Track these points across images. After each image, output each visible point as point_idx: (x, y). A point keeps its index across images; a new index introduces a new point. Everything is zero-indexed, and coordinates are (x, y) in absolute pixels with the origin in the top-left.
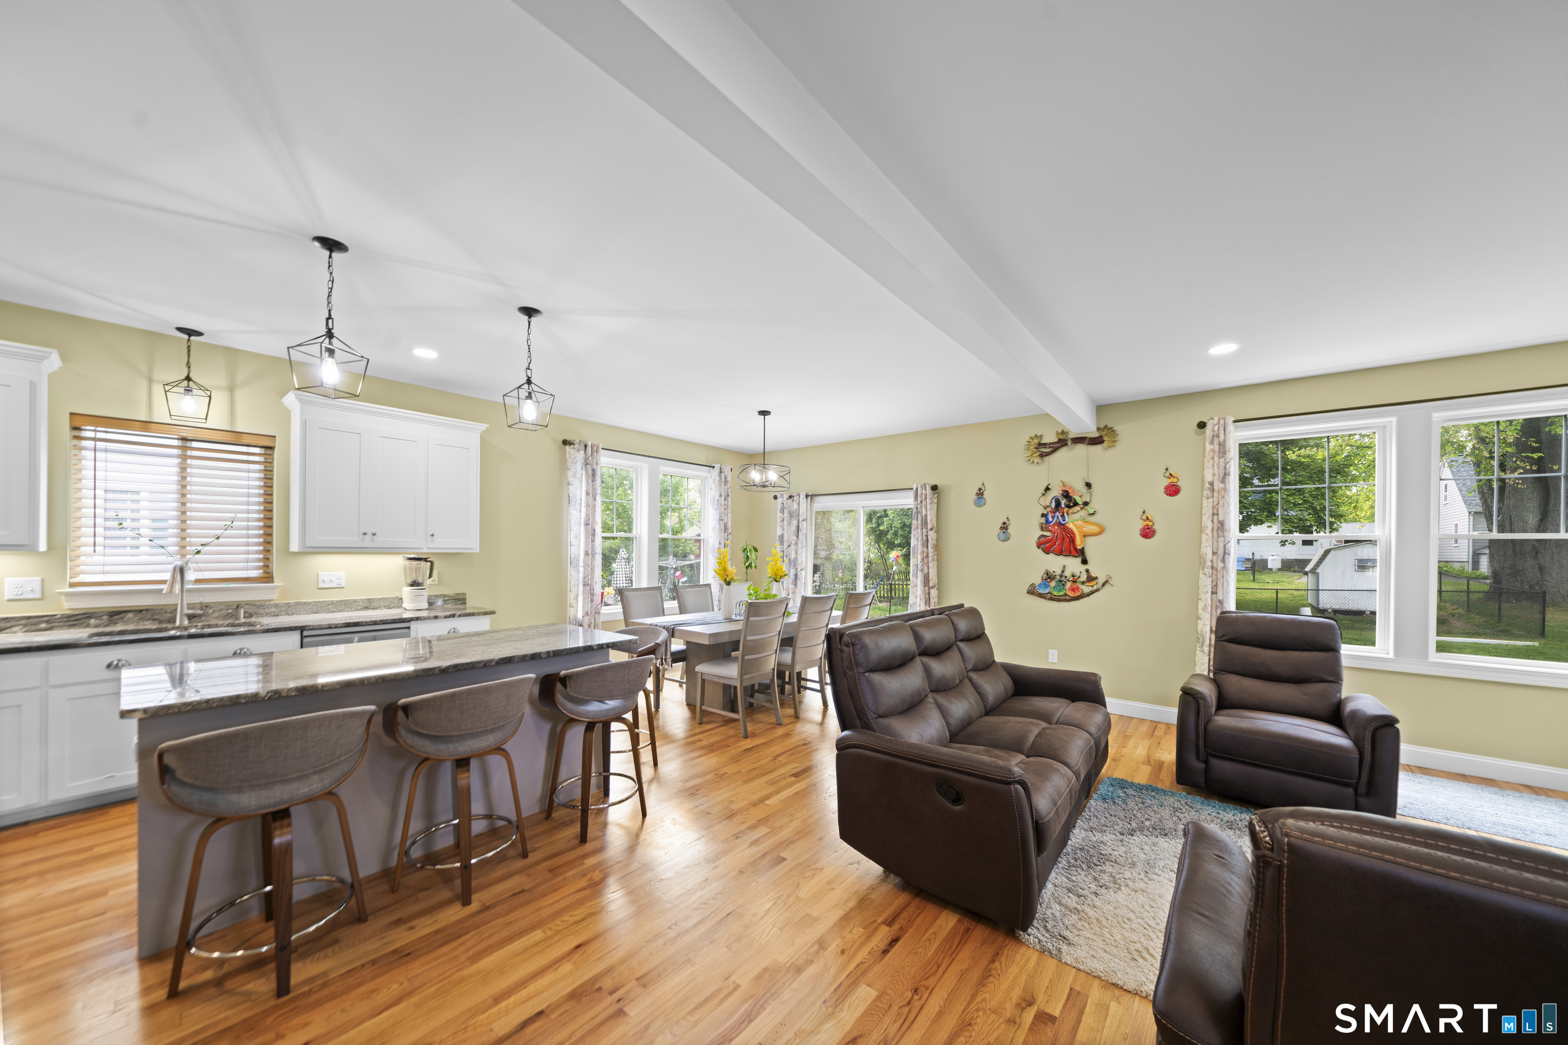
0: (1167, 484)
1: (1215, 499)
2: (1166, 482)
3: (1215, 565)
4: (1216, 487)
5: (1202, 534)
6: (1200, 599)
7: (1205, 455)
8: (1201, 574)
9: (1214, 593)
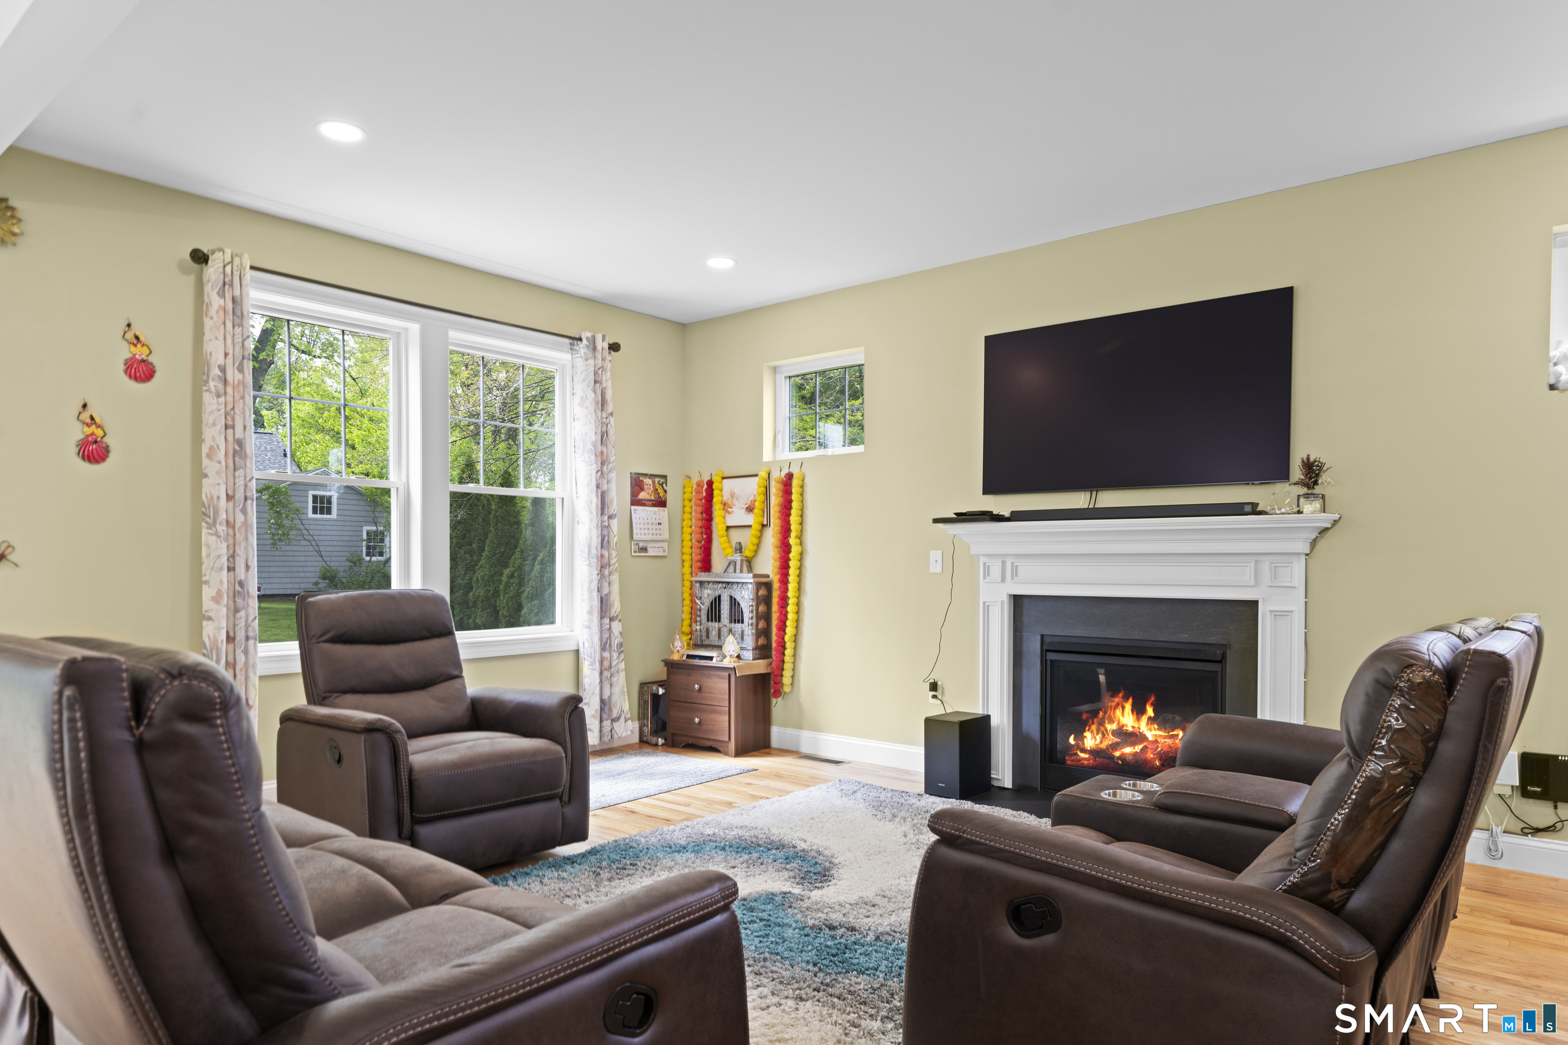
0: (129, 356)
1: (230, 399)
2: (125, 352)
3: (231, 519)
4: (230, 378)
5: (205, 462)
6: (207, 582)
7: (206, 315)
8: (206, 536)
9: (231, 569)
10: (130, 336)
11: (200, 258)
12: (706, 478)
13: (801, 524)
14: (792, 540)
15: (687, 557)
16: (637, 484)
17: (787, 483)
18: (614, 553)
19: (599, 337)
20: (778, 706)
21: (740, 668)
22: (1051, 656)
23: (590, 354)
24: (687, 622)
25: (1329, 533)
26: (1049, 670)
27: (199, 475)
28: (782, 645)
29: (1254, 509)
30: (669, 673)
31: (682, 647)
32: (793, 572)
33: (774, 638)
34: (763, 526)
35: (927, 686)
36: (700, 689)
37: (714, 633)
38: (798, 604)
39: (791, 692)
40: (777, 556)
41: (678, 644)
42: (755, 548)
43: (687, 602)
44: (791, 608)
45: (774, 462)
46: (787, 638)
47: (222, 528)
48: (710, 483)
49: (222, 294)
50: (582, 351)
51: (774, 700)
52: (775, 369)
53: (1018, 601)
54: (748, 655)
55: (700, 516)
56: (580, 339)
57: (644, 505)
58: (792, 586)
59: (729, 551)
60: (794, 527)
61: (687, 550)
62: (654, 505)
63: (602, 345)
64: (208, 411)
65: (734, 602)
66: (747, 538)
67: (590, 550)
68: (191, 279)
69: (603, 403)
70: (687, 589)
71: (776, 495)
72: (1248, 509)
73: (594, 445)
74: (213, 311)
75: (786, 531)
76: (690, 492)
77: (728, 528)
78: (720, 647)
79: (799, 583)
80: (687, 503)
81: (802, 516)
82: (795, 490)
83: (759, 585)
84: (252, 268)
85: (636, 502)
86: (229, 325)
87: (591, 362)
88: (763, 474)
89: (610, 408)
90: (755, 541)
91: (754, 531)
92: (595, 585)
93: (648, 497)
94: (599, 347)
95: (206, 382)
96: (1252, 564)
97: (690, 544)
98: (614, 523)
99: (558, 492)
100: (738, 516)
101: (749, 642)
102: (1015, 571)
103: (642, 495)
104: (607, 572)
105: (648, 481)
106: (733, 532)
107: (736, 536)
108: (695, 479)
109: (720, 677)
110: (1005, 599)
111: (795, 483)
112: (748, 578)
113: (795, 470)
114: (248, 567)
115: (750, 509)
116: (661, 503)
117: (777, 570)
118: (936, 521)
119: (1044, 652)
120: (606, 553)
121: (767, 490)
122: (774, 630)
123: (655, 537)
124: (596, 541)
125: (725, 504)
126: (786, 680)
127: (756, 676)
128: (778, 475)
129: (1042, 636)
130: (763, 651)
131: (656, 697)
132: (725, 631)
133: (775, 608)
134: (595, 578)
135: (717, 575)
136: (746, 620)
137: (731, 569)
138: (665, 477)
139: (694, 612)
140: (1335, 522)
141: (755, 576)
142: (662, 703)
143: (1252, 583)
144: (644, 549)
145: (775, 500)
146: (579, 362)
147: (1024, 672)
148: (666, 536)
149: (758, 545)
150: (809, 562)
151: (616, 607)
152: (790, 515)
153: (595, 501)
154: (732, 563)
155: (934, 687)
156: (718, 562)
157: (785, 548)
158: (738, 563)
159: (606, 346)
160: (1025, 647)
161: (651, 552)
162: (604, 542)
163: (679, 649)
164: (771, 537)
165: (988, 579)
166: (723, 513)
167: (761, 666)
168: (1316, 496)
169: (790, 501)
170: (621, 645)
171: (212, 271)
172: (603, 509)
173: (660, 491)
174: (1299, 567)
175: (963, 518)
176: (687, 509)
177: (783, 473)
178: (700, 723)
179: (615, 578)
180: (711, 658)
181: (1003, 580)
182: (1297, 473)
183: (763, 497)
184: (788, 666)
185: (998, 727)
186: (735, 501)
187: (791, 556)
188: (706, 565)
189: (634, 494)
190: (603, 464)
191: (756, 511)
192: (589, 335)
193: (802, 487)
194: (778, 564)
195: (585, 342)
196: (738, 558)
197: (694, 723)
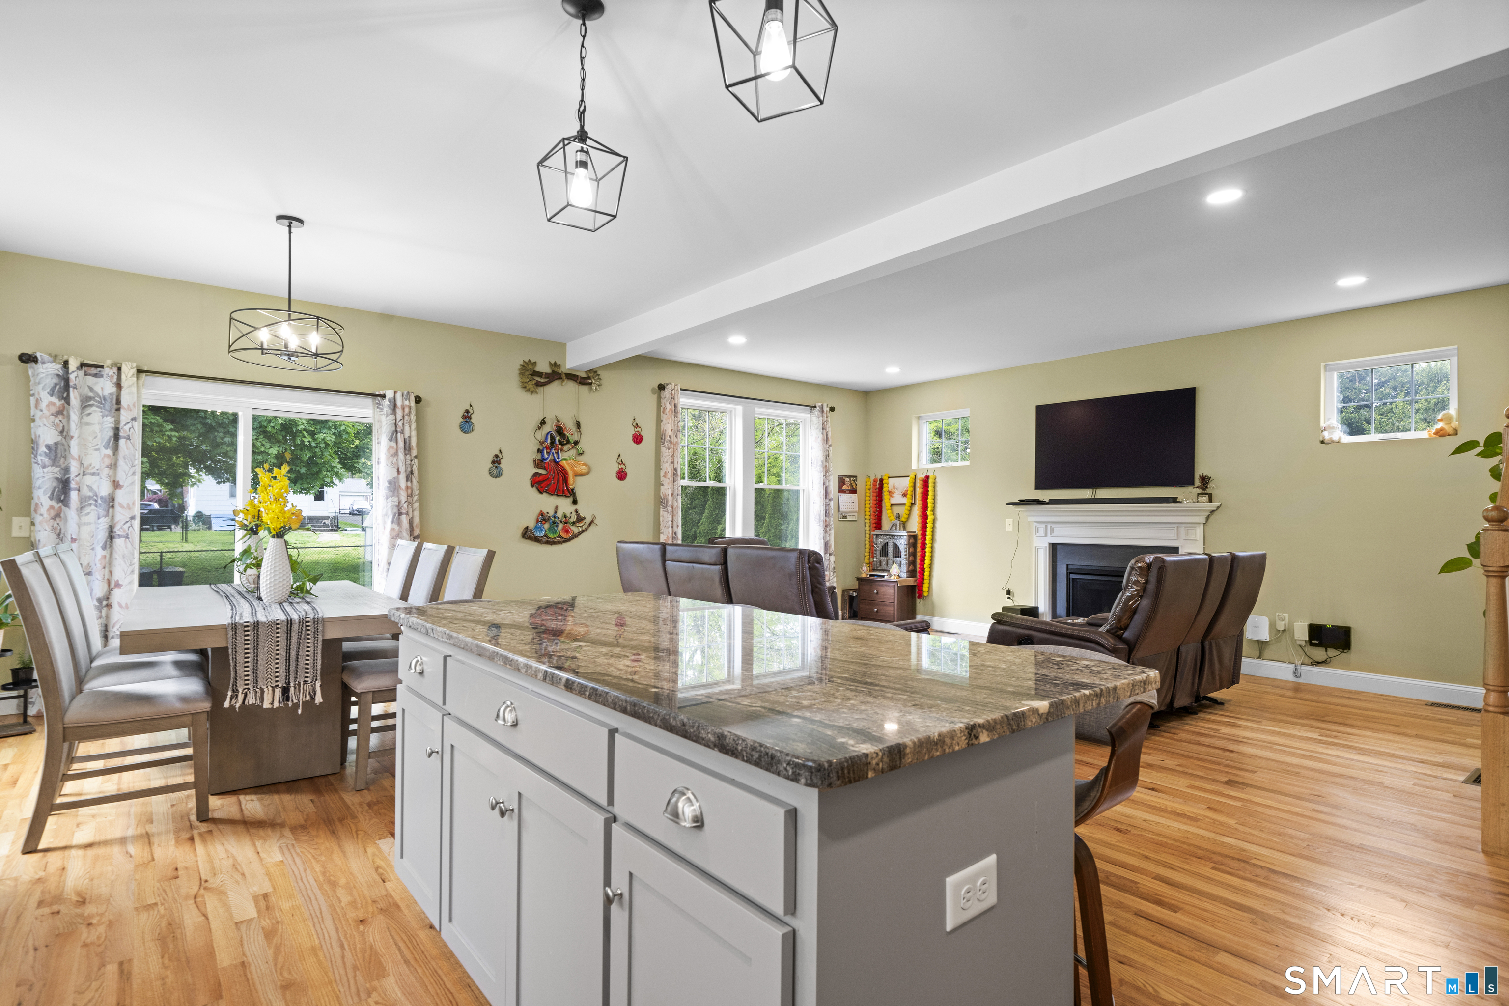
0: (634, 433)
1: (673, 450)
2: (632, 431)
3: (672, 504)
4: (673, 440)
5: (662, 479)
6: (662, 533)
7: (663, 412)
8: (662, 512)
9: (672, 527)
10: (634, 424)
11: (661, 387)
12: (879, 477)
13: (934, 503)
14: (929, 512)
15: (867, 521)
16: (842, 481)
17: (926, 481)
18: (832, 519)
19: (825, 405)
20: (920, 603)
21: (900, 582)
22: (1072, 576)
23: (821, 415)
24: (867, 557)
25: (1216, 513)
26: (1072, 584)
27: (658, 484)
28: (923, 570)
29: (1174, 500)
30: (859, 584)
31: (867, 570)
32: (929, 530)
33: (918, 566)
34: (912, 504)
35: (1005, 592)
36: (877, 593)
37: (884, 563)
38: (932, 547)
39: (928, 595)
40: (920, 521)
41: (865, 568)
42: (907, 516)
43: (868, 546)
44: (928, 550)
45: (918, 469)
46: (925, 566)
47: (669, 509)
48: (882, 480)
49: (670, 404)
50: (816, 413)
51: (918, 601)
52: (919, 418)
53: (1054, 547)
54: (904, 575)
55: (875, 498)
56: (815, 407)
57: (845, 493)
58: (928, 538)
59: (892, 518)
60: (930, 505)
61: (867, 517)
62: (850, 493)
63: (826, 409)
64: (664, 455)
65: (895, 546)
66: (903, 511)
67: (820, 517)
68: (655, 396)
69: (827, 440)
70: (867, 539)
71: (920, 488)
72: (1171, 500)
73: (822, 462)
74: (667, 411)
75: (925, 507)
76: (870, 484)
77: (892, 505)
78: (889, 571)
79: (933, 536)
80: (868, 491)
81: (934, 499)
82: (931, 485)
83: (910, 537)
84: (681, 389)
85: (841, 491)
86: (673, 417)
87: (821, 418)
88: (912, 476)
89: (830, 442)
90: (908, 512)
91: (907, 507)
92: (822, 536)
93: (847, 488)
94: (825, 411)
95: (663, 443)
96: (1176, 528)
97: (869, 514)
98: (832, 503)
99: (801, 487)
100: (898, 499)
101: (905, 568)
102: (1052, 530)
103: (844, 487)
104: (828, 529)
105: (847, 479)
106: (895, 508)
107: (897, 510)
108: (873, 478)
109: (889, 586)
110: (1047, 545)
111: (931, 481)
112: (904, 533)
113: (931, 474)
114: (678, 526)
115: (904, 495)
116: (854, 491)
117: (920, 529)
118: (1008, 504)
119: (1068, 574)
120: (828, 519)
121: (914, 487)
122: (918, 561)
123: (851, 510)
124: (823, 513)
125: (890, 492)
126: (925, 589)
127: (908, 586)
128: (921, 476)
129: (1067, 565)
130: (912, 573)
131: (852, 598)
132: (890, 561)
133: (919, 549)
134: (823, 532)
135: (886, 531)
136: (903, 556)
137: (894, 528)
138: (856, 477)
139: (872, 552)
140: (1218, 507)
141: (908, 532)
142: (855, 601)
143: (1176, 538)
144: (845, 517)
145: (919, 491)
146: (815, 419)
147: (1058, 584)
148: (857, 509)
149: (909, 515)
150: (938, 525)
151: (832, 548)
152: (927, 498)
153: (823, 492)
154: (895, 525)
155: (1008, 592)
156: (886, 525)
157: (924, 517)
158: (898, 525)
159: (828, 409)
160: (1058, 571)
161: (849, 518)
162: (827, 513)
163: (865, 572)
164: (917, 511)
165: (1038, 535)
166: (889, 497)
167: (911, 581)
168: (1206, 494)
169: (928, 491)
170: (834, 568)
171: (666, 393)
172: (826, 496)
173: (854, 484)
174: (1200, 530)
175: (1023, 502)
176: (868, 494)
177: (924, 476)
178: (877, 611)
179: (832, 532)
180: (884, 576)
181: (1046, 535)
182: (1197, 482)
183: (912, 489)
184: (926, 582)
185: (1043, 614)
186: (896, 490)
187: (928, 521)
188: (878, 525)
189: (840, 486)
190: (826, 472)
191: (908, 496)
192: (820, 404)
193: (934, 483)
194: (920, 525)
195: (818, 408)
196: (898, 522)
197: (874, 611)
